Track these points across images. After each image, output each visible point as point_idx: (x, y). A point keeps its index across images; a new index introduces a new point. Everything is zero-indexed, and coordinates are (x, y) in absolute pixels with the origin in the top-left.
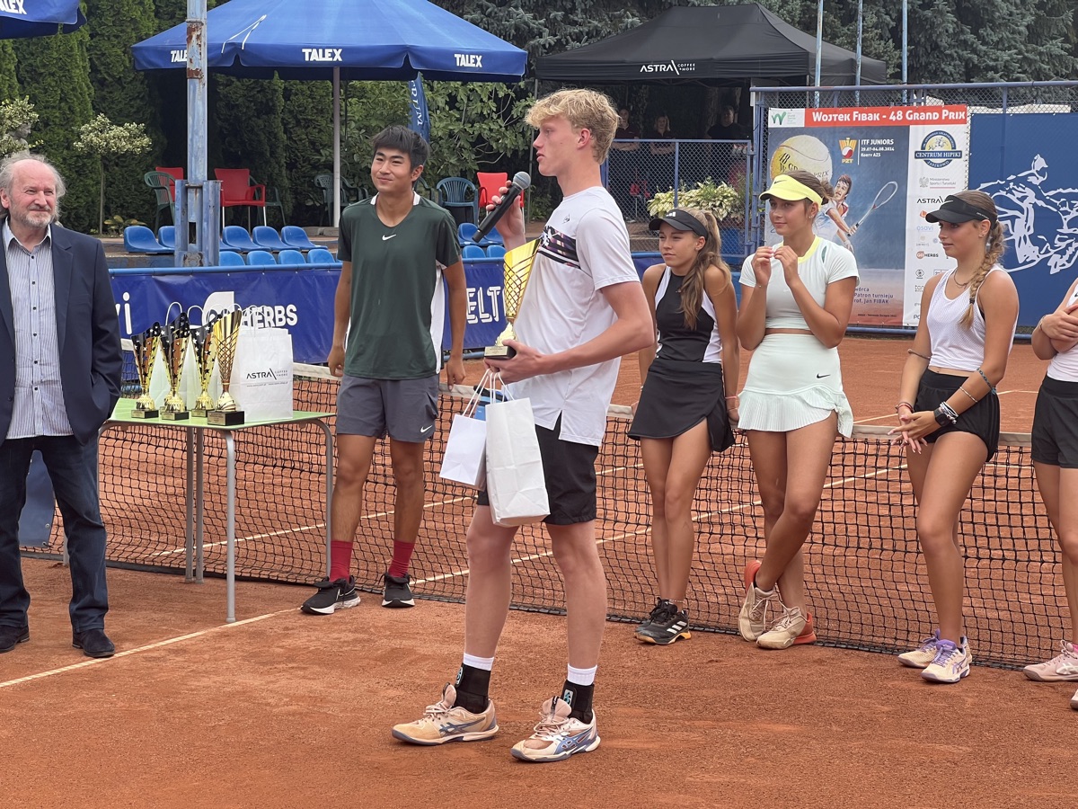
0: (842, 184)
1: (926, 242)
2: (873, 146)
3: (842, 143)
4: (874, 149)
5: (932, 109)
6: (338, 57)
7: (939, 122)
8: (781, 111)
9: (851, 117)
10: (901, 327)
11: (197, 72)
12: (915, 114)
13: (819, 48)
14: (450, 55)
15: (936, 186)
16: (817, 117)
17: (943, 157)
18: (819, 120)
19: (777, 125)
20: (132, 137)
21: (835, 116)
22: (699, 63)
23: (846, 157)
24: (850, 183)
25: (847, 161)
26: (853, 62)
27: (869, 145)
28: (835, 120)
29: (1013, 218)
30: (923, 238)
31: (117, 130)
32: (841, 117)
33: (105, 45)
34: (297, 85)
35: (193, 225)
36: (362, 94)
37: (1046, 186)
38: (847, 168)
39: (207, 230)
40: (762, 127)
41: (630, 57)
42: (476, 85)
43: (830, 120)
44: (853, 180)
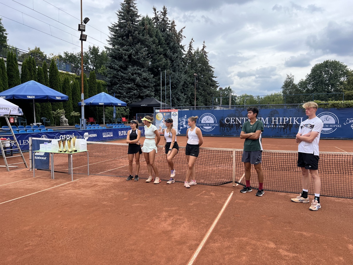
3: (164, 114)
5: (174, 110)
6: (103, 104)
7: (175, 111)
8: (157, 110)
9: (165, 111)
11: (83, 106)
12: (172, 110)
13: (161, 103)
14: (117, 104)
16: (161, 111)
17: (175, 115)
20: (78, 114)
22: (148, 105)
24: (165, 118)
25: (164, 116)
26: (165, 105)
27: (167, 114)
29: (183, 122)
31: (76, 113)
33: (75, 103)
34: (100, 108)
35: (82, 124)
36: (108, 108)
37: (187, 118)
39: (84, 125)
40: (155, 112)
41: (140, 104)
42: (122, 107)
43: (163, 111)
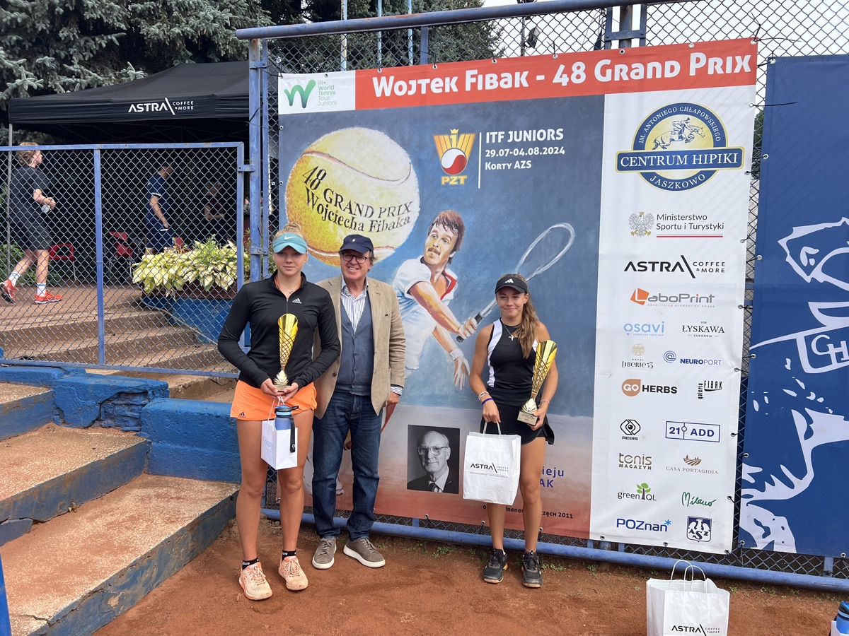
0: (441, 230)
1: (645, 358)
2: (514, 145)
3: (442, 141)
4: (516, 152)
7: (683, 81)
9: (461, 84)
10: (583, 542)
12: (617, 67)
15: (673, 232)
16: (384, 86)
17: (690, 166)
18: (388, 94)
19: (297, 109)
21: (423, 82)
22: (199, 101)
23: (451, 171)
24: (460, 228)
25: (453, 180)
27: (505, 144)
28: (424, 91)
30: (638, 349)
32: (436, 85)
38: (452, 194)
40: (266, 114)
41: (120, 100)
43: (410, 93)
44: (468, 221)
